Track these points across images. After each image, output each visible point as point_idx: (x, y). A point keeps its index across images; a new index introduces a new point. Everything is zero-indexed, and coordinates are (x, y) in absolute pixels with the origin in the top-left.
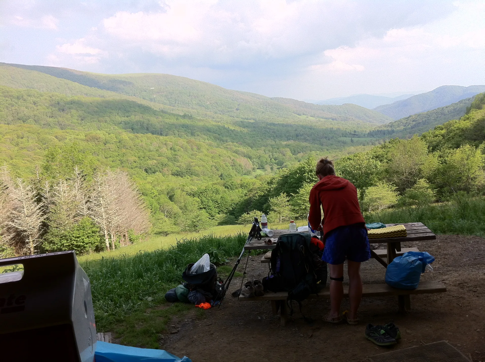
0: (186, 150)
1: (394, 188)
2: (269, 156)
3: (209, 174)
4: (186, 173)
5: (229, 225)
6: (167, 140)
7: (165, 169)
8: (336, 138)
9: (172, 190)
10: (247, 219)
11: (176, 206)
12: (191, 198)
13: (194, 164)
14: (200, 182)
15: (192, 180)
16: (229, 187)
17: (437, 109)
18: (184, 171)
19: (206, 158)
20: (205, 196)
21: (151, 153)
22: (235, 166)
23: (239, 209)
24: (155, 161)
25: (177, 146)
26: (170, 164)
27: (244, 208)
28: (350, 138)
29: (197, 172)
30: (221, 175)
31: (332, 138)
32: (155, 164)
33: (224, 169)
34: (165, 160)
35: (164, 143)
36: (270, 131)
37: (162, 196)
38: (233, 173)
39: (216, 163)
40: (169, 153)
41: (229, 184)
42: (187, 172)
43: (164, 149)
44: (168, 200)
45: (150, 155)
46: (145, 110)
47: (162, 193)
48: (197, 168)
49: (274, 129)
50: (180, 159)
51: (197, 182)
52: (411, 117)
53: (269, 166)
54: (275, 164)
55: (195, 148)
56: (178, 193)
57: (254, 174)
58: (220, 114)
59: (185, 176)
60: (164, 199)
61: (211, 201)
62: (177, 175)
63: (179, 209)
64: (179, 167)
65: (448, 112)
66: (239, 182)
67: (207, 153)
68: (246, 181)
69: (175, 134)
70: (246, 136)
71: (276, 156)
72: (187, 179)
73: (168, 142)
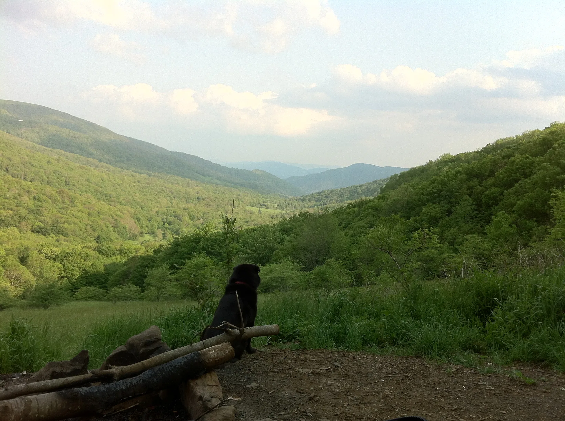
0: (55, 201)
1: (300, 267)
2: (163, 219)
3: (82, 234)
4: (51, 231)
5: (97, 301)
6: (31, 186)
7: (24, 223)
8: (243, 206)
9: (27, 249)
10: (118, 295)
11: (29, 272)
12: (50, 263)
13: (63, 220)
14: (67, 243)
15: (57, 240)
16: (104, 252)
17: (350, 187)
18: (48, 227)
19: (80, 214)
20: (70, 262)
21: (6, 201)
22: (117, 227)
23: (113, 281)
24: (10, 211)
25: (43, 195)
26: (31, 216)
27: (119, 281)
28: (258, 209)
29: (65, 231)
30: (98, 238)
31: (238, 206)
32: (10, 215)
33: (102, 230)
34: (23, 212)
35: (27, 189)
36: (166, 190)
37: (11, 257)
38: (114, 235)
39: (92, 221)
40: (31, 203)
41: (105, 248)
42: (52, 229)
43: (26, 197)
44: (17, 263)
45: (6, 204)
46: (6, 146)
47: (11, 253)
48: (66, 225)
49: (171, 188)
50: (45, 212)
51: (64, 243)
52: (323, 192)
53: (161, 231)
54: (169, 229)
55: (67, 201)
56: (34, 254)
57: (141, 239)
58: (106, 163)
59: (49, 235)
60: (13, 261)
61: (77, 268)
62: (38, 232)
63: (32, 276)
64: (42, 222)
65: (362, 191)
66: (118, 247)
67: (82, 208)
68: (127, 247)
69: (43, 181)
70: (136, 193)
71: (171, 220)
72: (51, 239)
73: (31, 190)
